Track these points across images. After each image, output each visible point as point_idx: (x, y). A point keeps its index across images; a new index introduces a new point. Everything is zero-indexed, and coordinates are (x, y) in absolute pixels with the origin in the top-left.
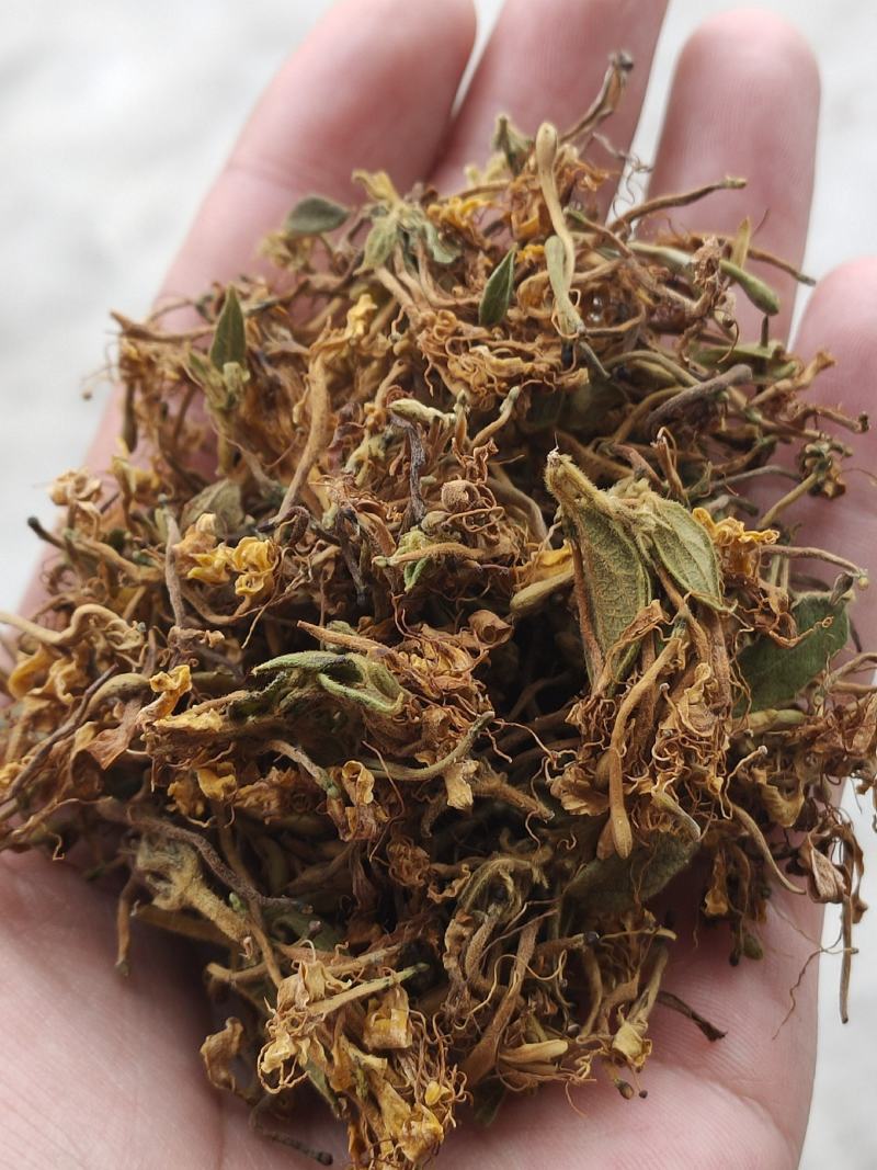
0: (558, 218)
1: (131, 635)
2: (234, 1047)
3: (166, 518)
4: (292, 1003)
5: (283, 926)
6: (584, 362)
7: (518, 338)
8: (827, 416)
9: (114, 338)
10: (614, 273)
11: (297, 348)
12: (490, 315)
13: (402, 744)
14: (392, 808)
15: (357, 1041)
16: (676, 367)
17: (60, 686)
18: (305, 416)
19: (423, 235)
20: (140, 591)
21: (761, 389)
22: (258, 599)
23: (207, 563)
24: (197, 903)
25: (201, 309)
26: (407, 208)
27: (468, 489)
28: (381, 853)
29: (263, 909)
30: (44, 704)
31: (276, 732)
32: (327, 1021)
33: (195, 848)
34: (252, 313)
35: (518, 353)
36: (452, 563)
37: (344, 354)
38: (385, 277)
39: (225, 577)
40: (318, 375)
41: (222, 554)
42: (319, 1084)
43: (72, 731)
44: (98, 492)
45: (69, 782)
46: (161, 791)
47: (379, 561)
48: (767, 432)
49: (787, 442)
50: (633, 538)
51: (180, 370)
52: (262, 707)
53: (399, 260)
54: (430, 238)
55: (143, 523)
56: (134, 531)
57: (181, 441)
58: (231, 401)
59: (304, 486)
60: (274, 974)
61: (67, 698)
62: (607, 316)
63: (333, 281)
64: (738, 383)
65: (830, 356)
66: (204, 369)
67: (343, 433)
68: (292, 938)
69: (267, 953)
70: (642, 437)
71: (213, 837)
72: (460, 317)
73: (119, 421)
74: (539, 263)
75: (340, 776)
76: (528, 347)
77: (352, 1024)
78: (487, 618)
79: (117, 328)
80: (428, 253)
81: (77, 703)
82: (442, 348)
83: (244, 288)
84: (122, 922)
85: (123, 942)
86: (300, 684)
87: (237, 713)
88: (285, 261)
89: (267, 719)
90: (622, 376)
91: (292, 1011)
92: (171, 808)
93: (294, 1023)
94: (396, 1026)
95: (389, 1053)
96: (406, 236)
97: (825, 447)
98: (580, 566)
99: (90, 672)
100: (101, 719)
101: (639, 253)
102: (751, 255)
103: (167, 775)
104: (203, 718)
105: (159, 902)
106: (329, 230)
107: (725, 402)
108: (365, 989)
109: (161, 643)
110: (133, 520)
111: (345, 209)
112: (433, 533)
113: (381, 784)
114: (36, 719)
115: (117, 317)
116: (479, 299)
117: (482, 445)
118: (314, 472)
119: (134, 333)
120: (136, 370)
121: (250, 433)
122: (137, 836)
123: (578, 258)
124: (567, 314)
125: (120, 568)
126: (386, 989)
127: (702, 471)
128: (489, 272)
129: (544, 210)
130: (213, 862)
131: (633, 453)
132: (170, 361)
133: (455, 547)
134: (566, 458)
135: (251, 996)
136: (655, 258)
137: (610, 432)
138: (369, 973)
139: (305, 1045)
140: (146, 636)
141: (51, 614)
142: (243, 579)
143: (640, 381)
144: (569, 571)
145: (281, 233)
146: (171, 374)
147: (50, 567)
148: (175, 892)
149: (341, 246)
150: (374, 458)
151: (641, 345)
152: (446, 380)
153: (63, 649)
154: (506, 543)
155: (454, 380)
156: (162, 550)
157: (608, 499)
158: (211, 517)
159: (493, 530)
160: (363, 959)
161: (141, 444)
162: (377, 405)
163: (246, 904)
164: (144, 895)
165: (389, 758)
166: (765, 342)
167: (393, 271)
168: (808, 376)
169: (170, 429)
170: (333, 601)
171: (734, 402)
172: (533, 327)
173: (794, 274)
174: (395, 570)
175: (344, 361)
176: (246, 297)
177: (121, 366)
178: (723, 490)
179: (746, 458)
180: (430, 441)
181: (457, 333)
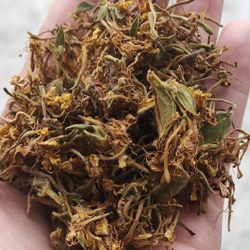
0: (151, 7)
1: (32, 120)
2: (59, 235)
3: (42, 88)
4: (75, 222)
5: (73, 202)
6: (159, 47)
7: (140, 40)
8: (226, 63)
9: (28, 39)
10: (167, 22)
11: (79, 42)
12: (132, 33)
13: (107, 150)
14: (103, 168)
15: (93, 232)
16: (184, 49)
17: (12, 134)
18: (81, 61)
19: (114, 11)
20: (35, 109)
21: (208, 55)
22: (67, 110)
23: (53, 100)
24: (49, 194)
25: (52, 33)
26: (110, 4)
27: (125, 80)
28: (101, 181)
29: (68, 196)
30: (8, 139)
31: (71, 147)
32: (85, 227)
33: (49, 179)
34: (66, 32)
35: (140, 44)
36: (121, 100)
37: (92, 44)
38: (104, 23)
39: (58, 105)
40: (84, 49)
41: (57, 98)
42: (83, 245)
43: (15, 147)
44: (23, 81)
45: (14, 161)
46: (40, 163)
47: (100, 99)
48: (209, 67)
49: (214, 70)
50: (171, 94)
51: (46, 48)
52: (68, 139)
53: (107, 18)
54: (116, 12)
55: (36, 90)
56: (33, 92)
57: (46, 69)
58: (60, 56)
59: (80, 80)
60: (71, 214)
61: (14, 138)
62: (165, 34)
63: (89, 24)
64: (201, 53)
65: (227, 47)
66: (53, 47)
67: (91, 65)
68: (76, 204)
69: (69, 209)
70: (174, 68)
71: (54, 176)
72: (124, 34)
73: (29, 63)
74: (146, 19)
75: (89, 159)
76: (143, 42)
77: (92, 228)
78: (130, 116)
79: (29, 36)
80: (115, 16)
81: (17, 139)
82: (119, 42)
83: (65, 26)
84: (29, 201)
85: (29, 206)
86: (79, 133)
87: (61, 141)
88: (76, 19)
89: (69, 143)
90: (169, 51)
91: (75, 224)
92: (43, 168)
93: (76, 227)
94: (104, 228)
95: (102, 236)
96: (109, 11)
97: (225, 71)
98: (156, 102)
99: (21, 131)
100: (23, 143)
101: (174, 18)
102: (205, 18)
103: (42, 159)
104: (52, 142)
105: (39, 194)
106: (88, 10)
107: (198, 58)
108: (95, 218)
109: (40, 122)
110: (33, 89)
111: (93, 4)
112: (115, 92)
113: (101, 162)
114: (5, 143)
115: (29, 33)
116: (129, 29)
117: (130, 69)
118: (83, 76)
119: (34, 38)
120: (34, 48)
121: (65, 65)
122: (33, 177)
123: (157, 18)
124: (154, 33)
125: (29, 102)
126: (101, 218)
127: (191, 77)
128: (132, 21)
129: (148, 5)
130: (54, 183)
131: (172, 72)
132: (44, 45)
133: (122, 96)
134: (153, 72)
135: (64, 221)
136: (178, 19)
137: (165, 67)
138: (97, 214)
139: (79, 233)
140: (36, 120)
141: (10, 115)
142: (63, 104)
143: (174, 53)
144: (153, 104)
145: (75, 11)
146: (44, 49)
147: (10, 102)
148: (43, 191)
149: (91, 15)
150: (100, 72)
151: (174, 43)
152: (120, 51)
153: (13, 124)
154: (136, 96)
155: (122, 51)
156: (41, 97)
157: (164, 84)
158: (54, 88)
159: (132, 92)
160: (95, 210)
161: (36, 69)
162: (101, 58)
163: (63, 195)
164: (35, 193)
165: (103, 154)
166: (209, 43)
167: (106, 21)
168: (221, 52)
169: (44, 65)
170: (88, 112)
171: (200, 59)
172: (144, 37)
173: (217, 24)
174: (105, 102)
175: (92, 46)
176: (65, 28)
177: (30, 47)
178: (196, 83)
179: (203, 74)
180: (115, 67)
181: (123, 38)
